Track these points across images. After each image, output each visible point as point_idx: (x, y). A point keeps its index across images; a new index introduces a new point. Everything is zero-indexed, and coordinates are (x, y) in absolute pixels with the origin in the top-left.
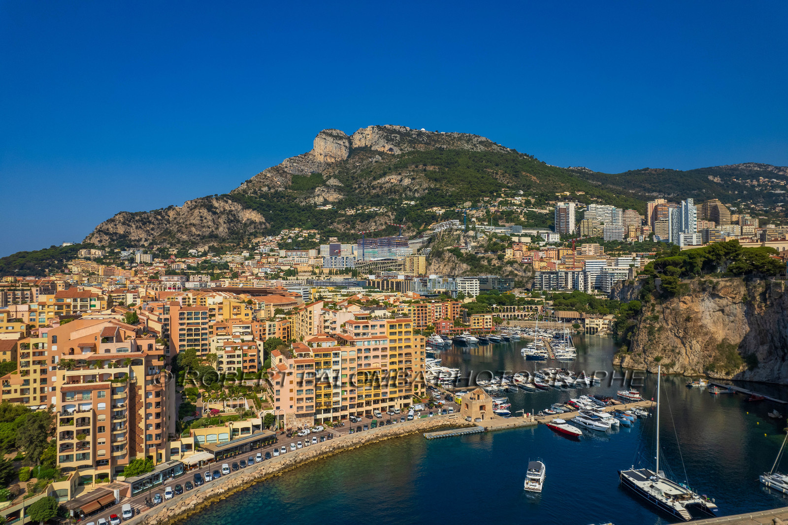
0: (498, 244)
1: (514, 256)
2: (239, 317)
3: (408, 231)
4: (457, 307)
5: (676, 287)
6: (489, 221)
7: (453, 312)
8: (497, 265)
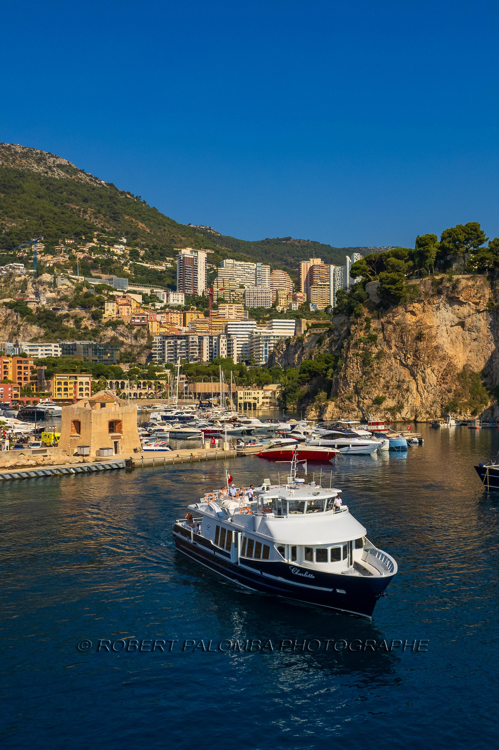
0: (92, 295)
1: (118, 313)
4: (26, 368)
5: (402, 288)
6: (75, 269)
7: (18, 376)
8: (90, 328)
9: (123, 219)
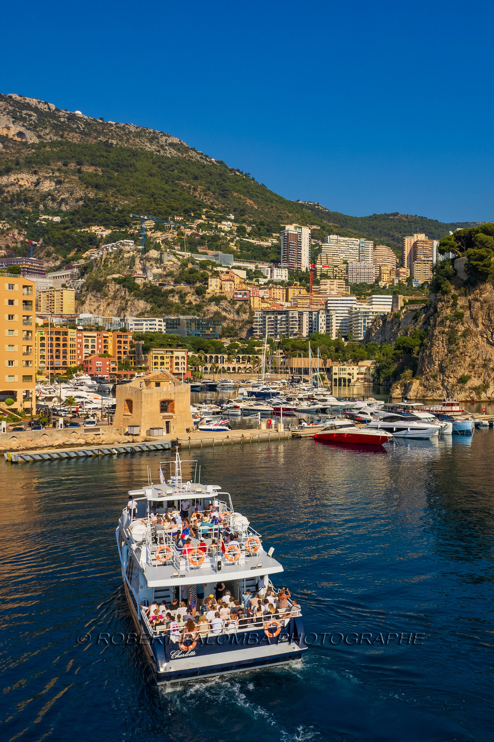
0: (197, 271)
1: (221, 288)
3: (47, 259)
5: (490, 264)
6: (182, 246)
7: (118, 350)
8: (194, 304)
9: (232, 196)
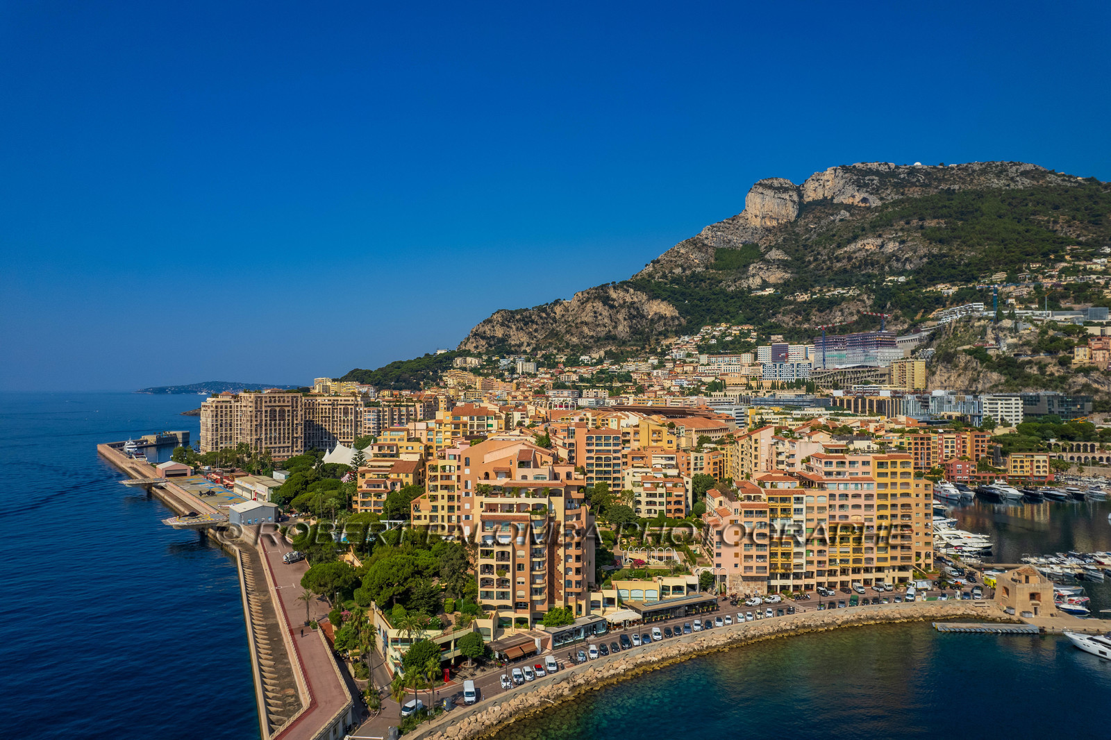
0: (1059, 339)
1: (1091, 358)
2: (659, 444)
3: (895, 322)
4: (983, 441)
7: (976, 449)
8: (1056, 375)
